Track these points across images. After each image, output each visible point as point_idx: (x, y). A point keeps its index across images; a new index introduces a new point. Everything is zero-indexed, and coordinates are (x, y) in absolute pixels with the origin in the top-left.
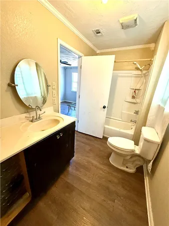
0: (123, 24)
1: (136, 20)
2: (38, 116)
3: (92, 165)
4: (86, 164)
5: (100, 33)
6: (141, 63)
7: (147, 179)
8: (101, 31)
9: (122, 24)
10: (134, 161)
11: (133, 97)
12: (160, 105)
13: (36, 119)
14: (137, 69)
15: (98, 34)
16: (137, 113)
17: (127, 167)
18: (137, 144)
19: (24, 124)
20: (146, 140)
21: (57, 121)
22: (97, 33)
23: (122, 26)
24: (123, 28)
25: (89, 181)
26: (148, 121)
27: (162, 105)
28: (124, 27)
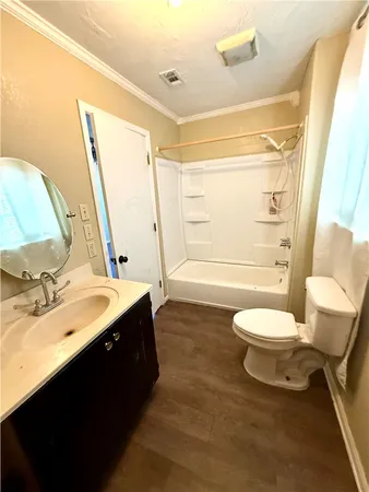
0: (226, 55)
1: (252, 43)
2: (51, 297)
3: (207, 389)
4: (192, 388)
5: (176, 79)
6: (278, 136)
7: (340, 401)
8: (179, 74)
9: (223, 54)
10: (301, 362)
11: (273, 211)
12: (336, 224)
13: (47, 305)
14: (271, 149)
15: (174, 83)
16: (286, 243)
17: (288, 379)
18: (300, 318)
19: (13, 326)
20: (323, 313)
21: (103, 301)
22: (172, 80)
23: (225, 59)
24: (227, 65)
25: (205, 437)
26: (314, 261)
27: (342, 224)
28: (230, 59)
